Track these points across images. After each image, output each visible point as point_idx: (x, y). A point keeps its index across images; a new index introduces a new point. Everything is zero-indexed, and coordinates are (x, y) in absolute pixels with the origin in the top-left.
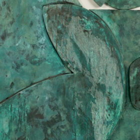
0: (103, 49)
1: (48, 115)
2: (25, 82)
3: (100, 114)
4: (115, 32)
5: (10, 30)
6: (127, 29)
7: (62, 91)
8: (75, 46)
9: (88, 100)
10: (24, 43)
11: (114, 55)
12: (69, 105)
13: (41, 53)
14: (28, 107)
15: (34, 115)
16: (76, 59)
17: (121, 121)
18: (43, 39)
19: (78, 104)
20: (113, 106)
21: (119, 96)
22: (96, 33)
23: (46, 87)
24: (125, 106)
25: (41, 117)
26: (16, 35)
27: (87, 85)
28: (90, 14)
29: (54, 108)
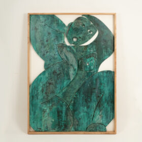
0: (72, 55)
1: (58, 72)
2: (52, 64)
3: (71, 72)
4: (75, 51)
5: (49, 51)
6: (78, 50)
7: (62, 66)
8: (65, 55)
9: (68, 68)
10: (52, 54)
11: (75, 57)
12: (63, 70)
13: (56, 56)
14: (53, 70)
15: (54, 72)
16: (65, 58)
17: (77, 74)
18: (57, 53)
19: (66, 69)
20: (75, 70)
21: (76, 67)
22: (70, 51)
23: (58, 65)
24: (78, 70)
25: (56, 73)
26: (50, 52)
27: (68, 64)
28: (69, 47)
29: (60, 70)
